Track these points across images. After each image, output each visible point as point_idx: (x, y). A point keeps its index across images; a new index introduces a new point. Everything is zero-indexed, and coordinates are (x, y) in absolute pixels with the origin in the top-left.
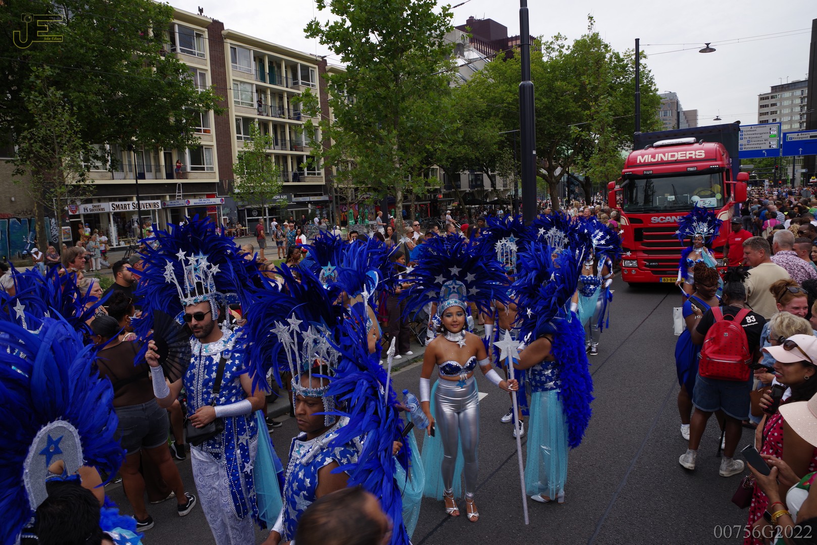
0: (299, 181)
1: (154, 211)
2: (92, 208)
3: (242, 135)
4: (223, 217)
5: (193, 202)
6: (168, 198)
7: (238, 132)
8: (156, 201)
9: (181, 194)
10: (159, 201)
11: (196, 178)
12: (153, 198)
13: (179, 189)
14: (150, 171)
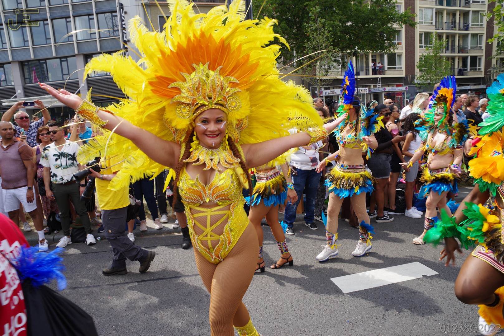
0: (463, 75)
1: (363, 95)
2: (329, 92)
3: (423, 45)
4: (406, 100)
5: (388, 89)
6: (372, 87)
7: (421, 43)
8: (365, 88)
9: (381, 84)
10: (367, 88)
11: (391, 74)
12: (363, 87)
13: (379, 81)
14: (362, 70)
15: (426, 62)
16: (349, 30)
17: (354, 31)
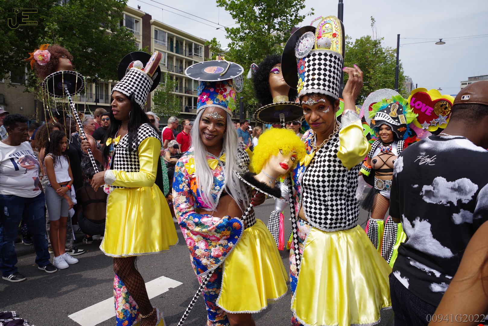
0: (188, 112)
14: (102, 98)
15: (160, 97)
16: (90, 56)
17: (94, 58)
